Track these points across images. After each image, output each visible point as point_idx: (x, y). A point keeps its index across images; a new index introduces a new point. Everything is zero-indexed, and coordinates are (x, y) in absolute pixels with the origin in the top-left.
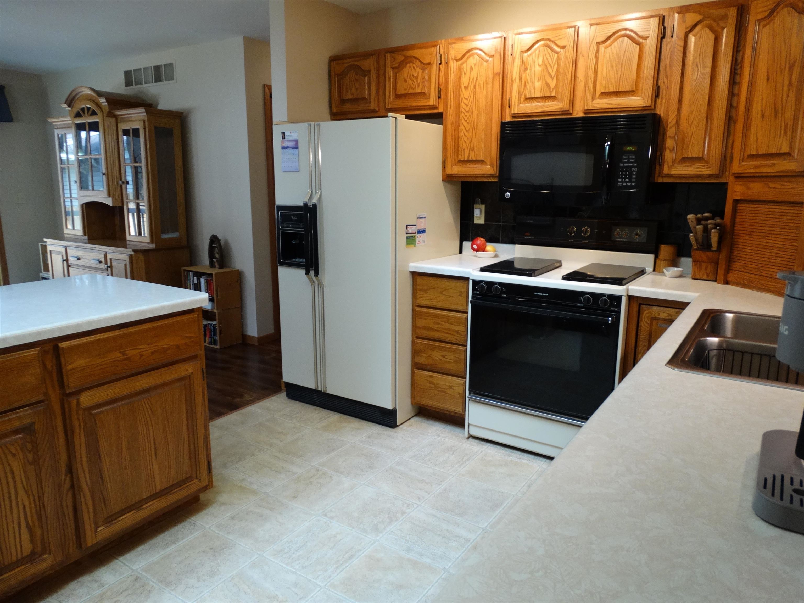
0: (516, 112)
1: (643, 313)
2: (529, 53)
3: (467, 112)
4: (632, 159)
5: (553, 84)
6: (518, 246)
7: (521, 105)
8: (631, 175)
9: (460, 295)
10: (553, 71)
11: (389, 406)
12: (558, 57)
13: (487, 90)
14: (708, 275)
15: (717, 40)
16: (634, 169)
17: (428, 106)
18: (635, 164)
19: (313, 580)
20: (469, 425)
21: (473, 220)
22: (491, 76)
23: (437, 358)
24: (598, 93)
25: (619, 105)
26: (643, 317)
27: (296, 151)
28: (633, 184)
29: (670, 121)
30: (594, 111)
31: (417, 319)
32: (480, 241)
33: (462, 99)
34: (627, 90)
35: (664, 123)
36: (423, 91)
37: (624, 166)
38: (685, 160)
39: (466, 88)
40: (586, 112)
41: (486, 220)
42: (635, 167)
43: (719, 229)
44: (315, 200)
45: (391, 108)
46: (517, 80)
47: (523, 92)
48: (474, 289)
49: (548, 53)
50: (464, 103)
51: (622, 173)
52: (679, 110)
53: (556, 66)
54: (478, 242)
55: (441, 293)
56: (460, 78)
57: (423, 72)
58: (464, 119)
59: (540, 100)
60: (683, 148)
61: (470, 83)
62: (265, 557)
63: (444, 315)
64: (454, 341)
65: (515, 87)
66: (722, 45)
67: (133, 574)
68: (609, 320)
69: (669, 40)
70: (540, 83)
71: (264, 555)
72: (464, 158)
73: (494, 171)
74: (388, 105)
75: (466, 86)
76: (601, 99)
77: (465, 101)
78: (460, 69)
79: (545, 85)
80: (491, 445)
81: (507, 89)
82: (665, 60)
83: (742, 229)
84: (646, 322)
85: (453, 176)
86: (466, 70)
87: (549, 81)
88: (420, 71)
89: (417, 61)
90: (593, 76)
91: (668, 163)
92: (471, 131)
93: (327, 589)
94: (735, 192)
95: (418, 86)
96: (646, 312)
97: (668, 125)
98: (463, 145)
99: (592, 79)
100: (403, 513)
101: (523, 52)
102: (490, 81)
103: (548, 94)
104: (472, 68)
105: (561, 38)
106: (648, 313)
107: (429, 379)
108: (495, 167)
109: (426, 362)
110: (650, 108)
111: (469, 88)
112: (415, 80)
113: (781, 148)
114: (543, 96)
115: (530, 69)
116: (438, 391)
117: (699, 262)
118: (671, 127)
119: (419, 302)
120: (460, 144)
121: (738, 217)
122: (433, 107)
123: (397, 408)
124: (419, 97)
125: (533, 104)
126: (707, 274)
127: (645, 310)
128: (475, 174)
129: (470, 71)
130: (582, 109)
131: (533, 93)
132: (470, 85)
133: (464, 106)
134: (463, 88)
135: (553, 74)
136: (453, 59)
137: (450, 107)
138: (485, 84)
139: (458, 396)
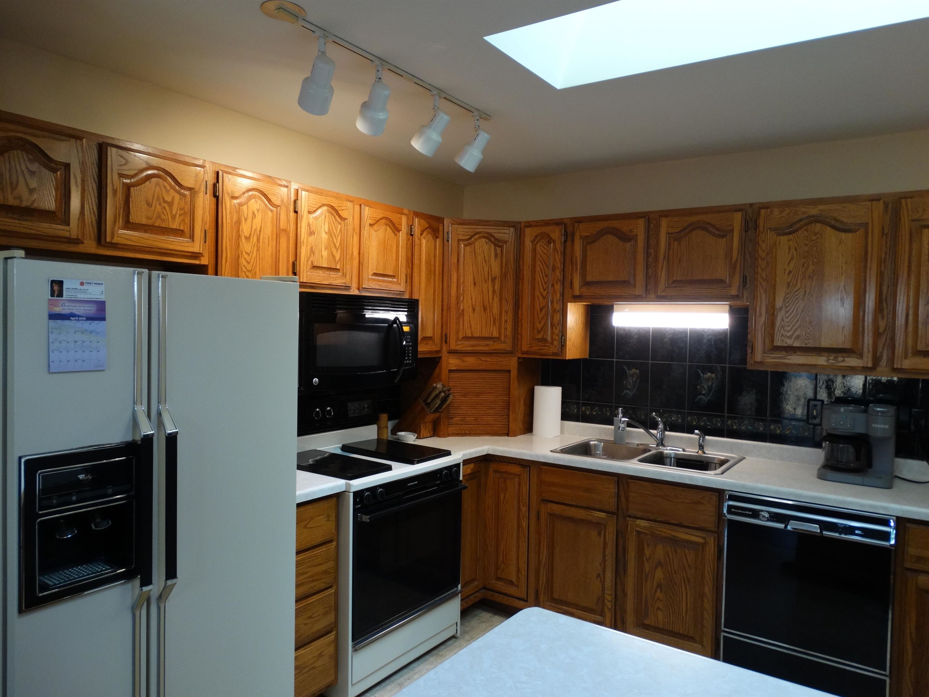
2: (314, 215)
3: (248, 271)
4: (409, 339)
5: (338, 256)
8: (409, 353)
10: (337, 241)
12: (341, 228)
13: (272, 247)
15: (435, 246)
16: (410, 348)
17: (188, 252)
18: (411, 344)
22: (275, 231)
24: (370, 273)
27: (95, 325)
28: (410, 361)
30: (368, 290)
33: (242, 253)
34: (389, 274)
36: (182, 228)
38: (426, 339)
39: (248, 238)
40: (363, 290)
42: (410, 346)
46: (305, 243)
47: (311, 258)
48: (355, 503)
49: (333, 221)
50: (245, 259)
55: (305, 526)
56: (239, 223)
57: (179, 199)
59: (325, 271)
60: (424, 330)
61: (252, 233)
63: (310, 557)
65: (304, 251)
66: (437, 250)
70: (326, 252)
75: (248, 236)
76: (372, 279)
77: (246, 256)
78: (238, 210)
79: (330, 255)
81: (290, 251)
86: (247, 215)
87: (334, 252)
88: (177, 198)
94: (449, 364)
95: (174, 217)
101: (309, 213)
102: (276, 236)
103: (333, 266)
104: (254, 214)
105: (341, 209)
110: (404, 293)
111: (251, 240)
112: (167, 208)
113: (492, 334)
114: (329, 267)
115: (317, 234)
116: (304, 673)
122: (196, 255)
124: (172, 236)
125: (322, 275)
126: (429, 432)
129: (252, 219)
131: (321, 262)
132: (252, 235)
133: (244, 263)
134: (243, 238)
135: (338, 245)
136: (228, 194)
137: (226, 260)
138: (270, 239)
139: (330, 660)
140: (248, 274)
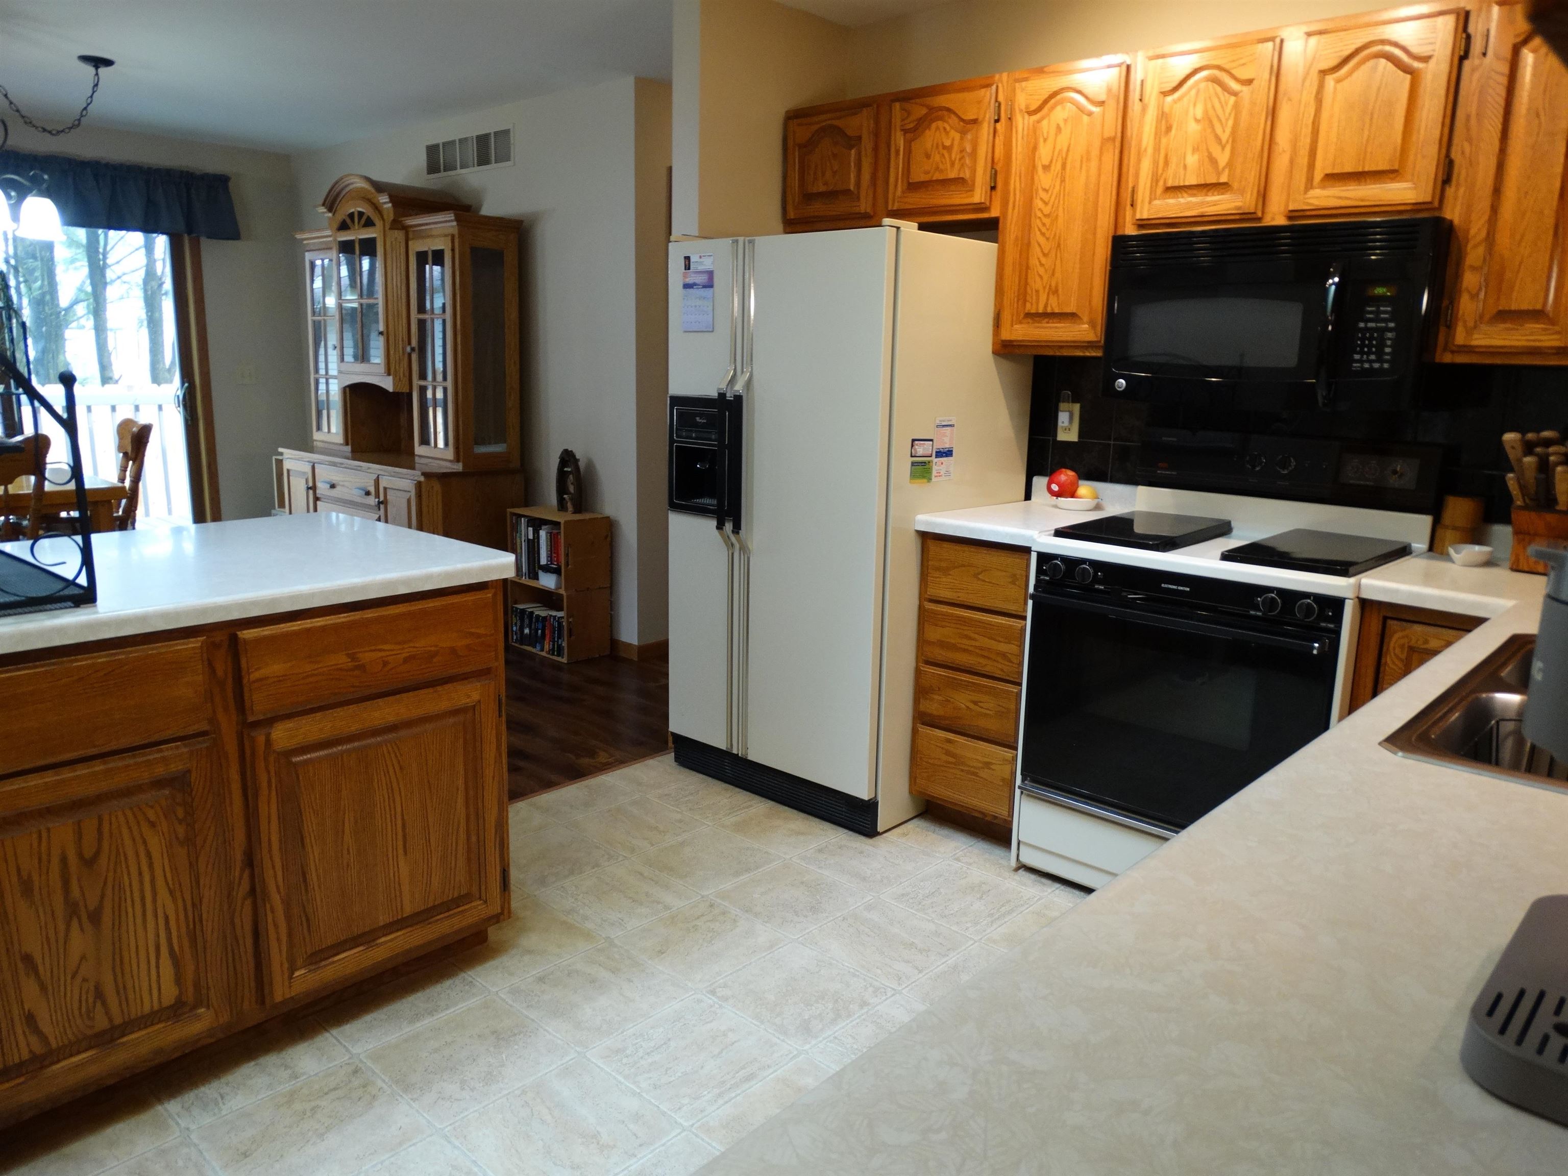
0: (1145, 217)
1: (1391, 637)
2: (1177, 95)
3: (1045, 216)
4: (1385, 312)
5: (1223, 158)
6: (1142, 490)
7: (1157, 202)
8: (1381, 345)
9: (1013, 583)
10: (1224, 131)
11: (864, 794)
12: (1236, 102)
13: (1088, 171)
16: (1389, 335)
17: (970, 204)
18: (1392, 325)
19: (669, 1113)
20: (1019, 842)
21: (1055, 434)
22: (1097, 144)
23: (963, 706)
24: (1318, 176)
25: (1362, 200)
26: (1392, 645)
27: (707, 292)
28: (1386, 366)
29: (1473, 232)
30: (1308, 213)
31: (926, 625)
32: (1066, 475)
33: (1037, 190)
34: (1381, 167)
35: (1461, 239)
36: (961, 176)
37: (1367, 329)
38: (1504, 316)
39: (1046, 168)
40: (1292, 215)
41: (1081, 435)
42: (1390, 330)
44: (739, 387)
45: (898, 210)
46: (1150, 151)
47: (1162, 174)
48: (1039, 571)
49: (1217, 94)
50: (1041, 199)
51: (1363, 342)
52: (1495, 209)
53: (1230, 123)
54: (1063, 478)
55: (976, 576)
56: (1035, 148)
57: (962, 139)
58: (1040, 230)
59: (1195, 192)
60: (1500, 290)
61: (1055, 158)
62: (589, 1060)
63: (980, 621)
64: (998, 674)
65: (1146, 166)
67: (351, 1061)
69: (1475, 62)
70: (1196, 157)
71: (588, 1055)
72: (1037, 308)
73: (1096, 336)
74: (893, 204)
75: (1047, 163)
76: (1324, 188)
77: (1042, 194)
78: (1035, 129)
79: (1207, 160)
80: (1062, 887)
81: (1128, 170)
82: (1468, 105)
84: (1397, 657)
85: (1015, 344)
86: (1048, 133)
87: (1216, 151)
88: (957, 136)
89: (953, 116)
90: (1309, 140)
91: (1465, 322)
92: (1053, 254)
93: (693, 1133)
95: (953, 164)
96: (1396, 636)
97: (1468, 241)
98: (1036, 283)
99: (1307, 147)
100: (864, 1004)
101: (1165, 94)
102: (1095, 153)
103: (1212, 179)
104: (1059, 129)
105: (1243, 64)
106: (1402, 638)
107: (945, 746)
108: (1099, 328)
109: (941, 713)
110: (1430, 206)
111: (1053, 168)
112: (947, 155)
114: (1203, 182)
115: (1177, 129)
116: (962, 771)
117: (1529, 534)
118: (1476, 246)
119: (932, 591)
120: (1029, 280)
122: (979, 206)
123: (880, 799)
124: (953, 188)
125: (1182, 200)
127: (1395, 632)
128: (1059, 342)
129: (1056, 135)
130: (1282, 208)
131: (1182, 177)
132: (1054, 161)
133: (1040, 205)
134: (1040, 169)
135: (1224, 137)
136: (1021, 110)
137: (1014, 206)
138: (1085, 160)
139: (1001, 783)
140: (1044, 220)
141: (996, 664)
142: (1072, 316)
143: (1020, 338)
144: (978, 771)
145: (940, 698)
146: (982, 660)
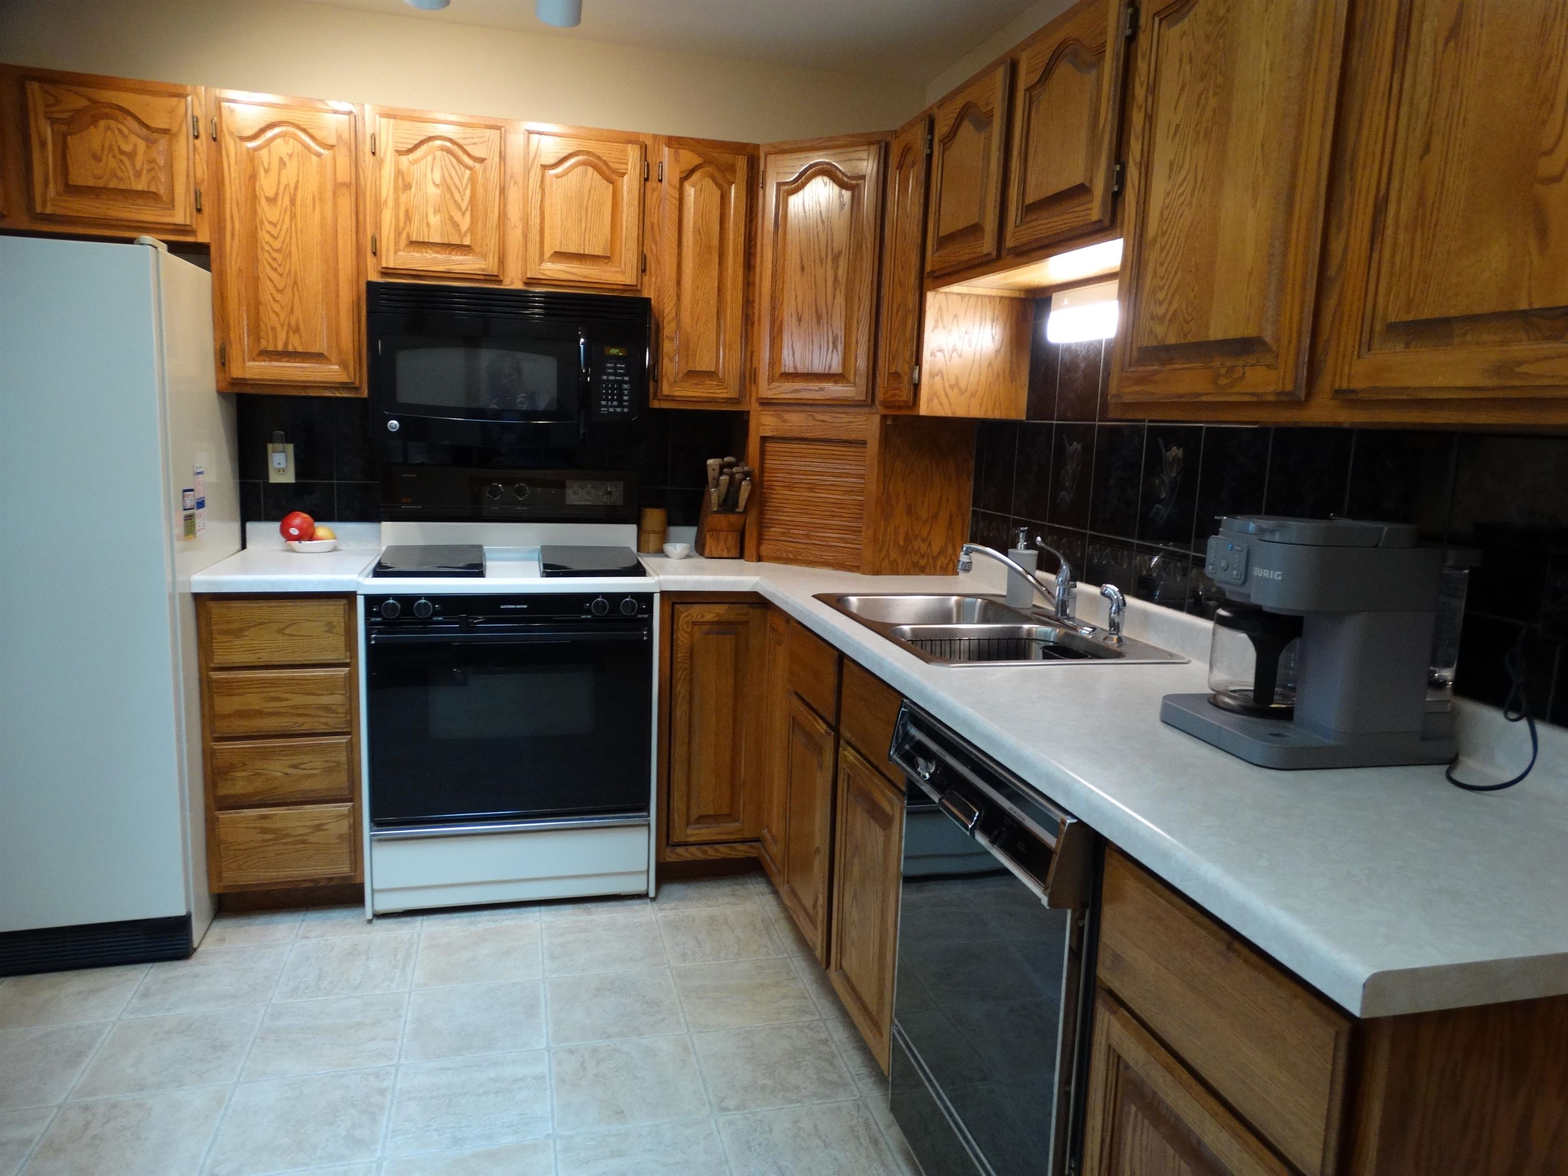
0: (391, 265)
1: (679, 616)
2: (411, 156)
3: (274, 250)
4: (621, 368)
6: (386, 525)
7: (401, 253)
8: (620, 395)
9: (330, 631)
10: (463, 199)
12: (471, 175)
13: (322, 212)
14: (729, 551)
15: (724, 198)
16: (626, 386)
17: (169, 224)
18: (627, 378)
20: (373, 891)
21: (267, 476)
22: (329, 187)
23: (279, 774)
24: (548, 253)
25: (585, 277)
26: (680, 622)
28: (626, 410)
29: (666, 311)
30: (543, 282)
31: (216, 697)
32: (300, 519)
33: (262, 223)
34: (596, 253)
35: (657, 315)
36: (153, 189)
37: (608, 381)
38: (692, 375)
39: (272, 200)
40: (530, 282)
41: (298, 475)
42: (626, 382)
43: (750, 480)
45: (52, 215)
46: (390, 203)
47: (404, 228)
48: (369, 613)
49: (452, 164)
50: (268, 232)
51: (607, 392)
52: (679, 296)
53: (468, 193)
54: (297, 521)
56: (253, 177)
57: (148, 147)
58: (269, 264)
59: (439, 249)
60: (687, 356)
61: (281, 193)
63: (293, 679)
64: (322, 729)
65: (387, 217)
66: (730, 208)
68: (643, 635)
69: (655, 185)
70: (438, 217)
72: (276, 346)
73: (350, 377)
75: (271, 196)
76: (553, 262)
77: (269, 227)
78: (252, 158)
79: (448, 222)
80: (425, 918)
81: (365, 218)
82: (652, 217)
83: (774, 479)
84: (686, 631)
85: (249, 382)
86: (269, 164)
87: (457, 217)
88: (142, 145)
89: (129, 118)
90: (538, 221)
91: (668, 378)
92: (289, 290)
94: (763, 425)
95: (138, 175)
96: (683, 615)
97: (663, 315)
98: (270, 319)
99: (538, 227)
101: (399, 153)
102: (329, 194)
103: (455, 240)
104: (282, 162)
105: (475, 144)
106: (687, 616)
107: (258, 824)
108: (351, 370)
109: (250, 789)
110: (634, 288)
111: (279, 202)
112: (127, 162)
113: (830, 368)
114: (447, 242)
115: (416, 189)
116: (286, 844)
117: (716, 530)
118: (669, 323)
119: (217, 659)
120: (262, 316)
121: (768, 461)
122: (183, 228)
123: (193, 910)
124: (140, 201)
125: (428, 256)
126: (727, 548)
127: (682, 613)
128: (304, 382)
129: (280, 169)
130: (520, 275)
131: (426, 234)
132: (280, 196)
133: (267, 238)
134: (263, 202)
135: (464, 205)
136: (231, 133)
137: (233, 234)
138: (317, 199)
139: (338, 841)
140: (275, 255)
141: (316, 720)
142: (318, 357)
143: (256, 377)
144: (305, 838)
145: (244, 774)
146: (300, 720)
